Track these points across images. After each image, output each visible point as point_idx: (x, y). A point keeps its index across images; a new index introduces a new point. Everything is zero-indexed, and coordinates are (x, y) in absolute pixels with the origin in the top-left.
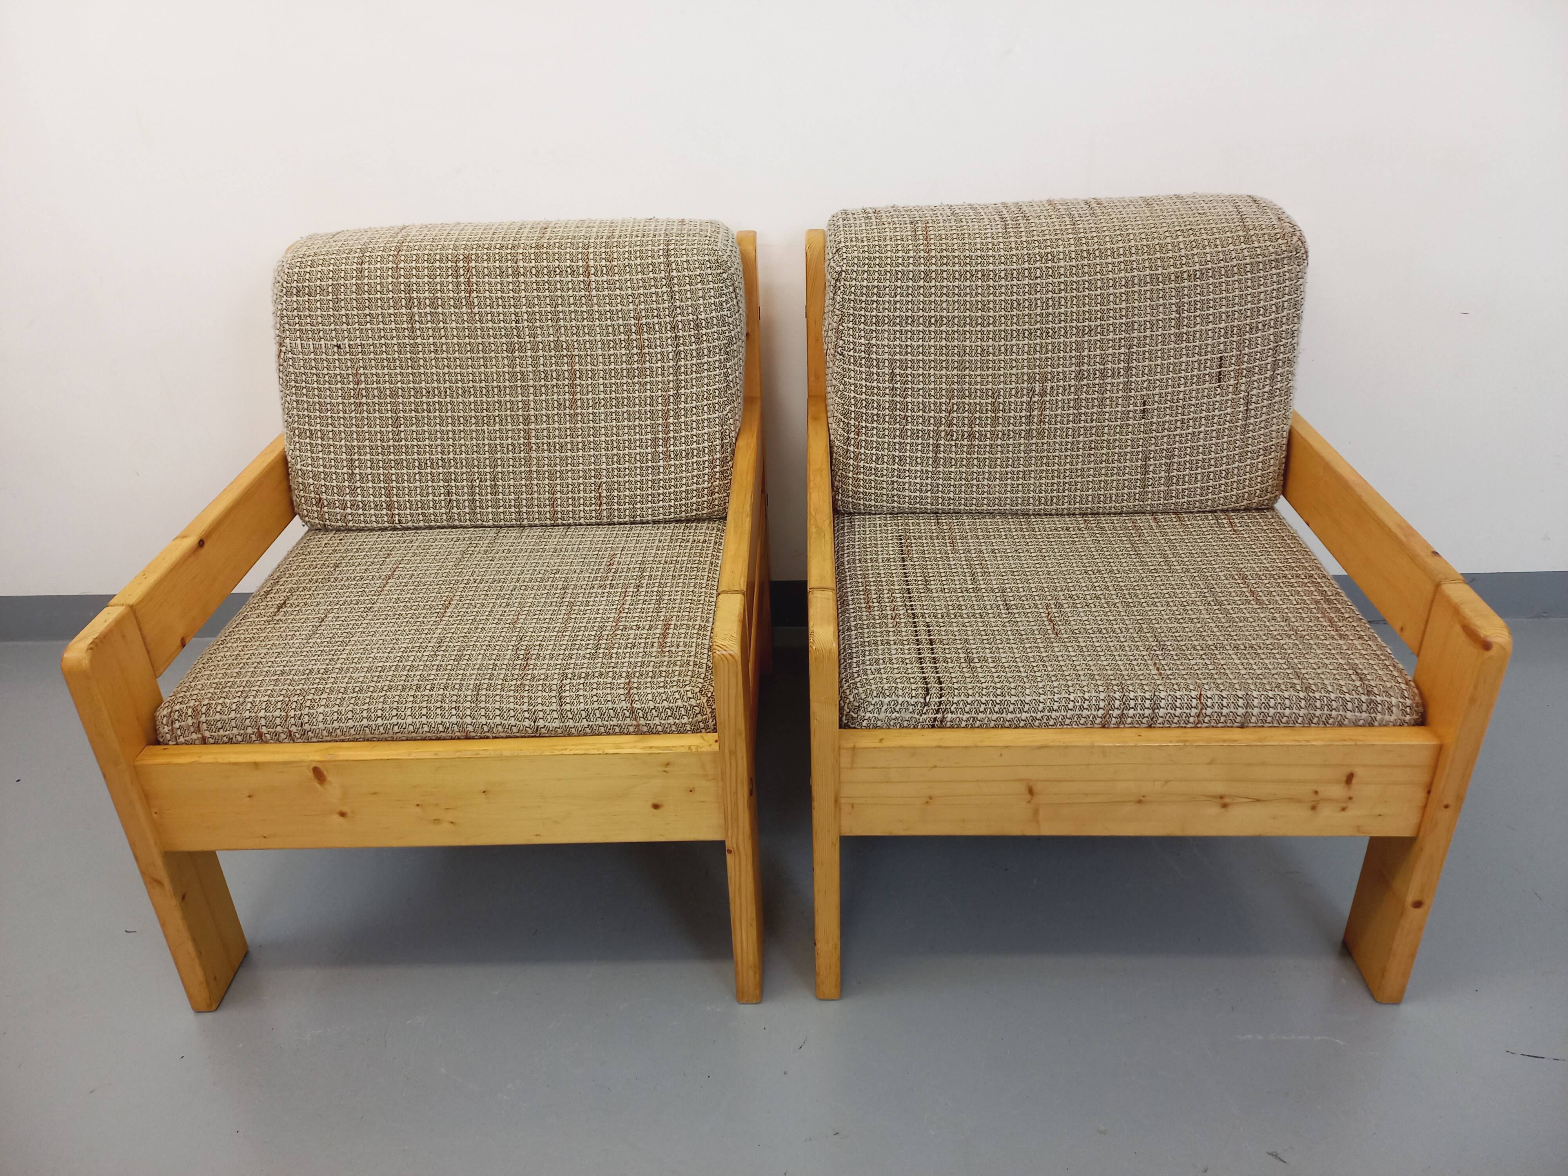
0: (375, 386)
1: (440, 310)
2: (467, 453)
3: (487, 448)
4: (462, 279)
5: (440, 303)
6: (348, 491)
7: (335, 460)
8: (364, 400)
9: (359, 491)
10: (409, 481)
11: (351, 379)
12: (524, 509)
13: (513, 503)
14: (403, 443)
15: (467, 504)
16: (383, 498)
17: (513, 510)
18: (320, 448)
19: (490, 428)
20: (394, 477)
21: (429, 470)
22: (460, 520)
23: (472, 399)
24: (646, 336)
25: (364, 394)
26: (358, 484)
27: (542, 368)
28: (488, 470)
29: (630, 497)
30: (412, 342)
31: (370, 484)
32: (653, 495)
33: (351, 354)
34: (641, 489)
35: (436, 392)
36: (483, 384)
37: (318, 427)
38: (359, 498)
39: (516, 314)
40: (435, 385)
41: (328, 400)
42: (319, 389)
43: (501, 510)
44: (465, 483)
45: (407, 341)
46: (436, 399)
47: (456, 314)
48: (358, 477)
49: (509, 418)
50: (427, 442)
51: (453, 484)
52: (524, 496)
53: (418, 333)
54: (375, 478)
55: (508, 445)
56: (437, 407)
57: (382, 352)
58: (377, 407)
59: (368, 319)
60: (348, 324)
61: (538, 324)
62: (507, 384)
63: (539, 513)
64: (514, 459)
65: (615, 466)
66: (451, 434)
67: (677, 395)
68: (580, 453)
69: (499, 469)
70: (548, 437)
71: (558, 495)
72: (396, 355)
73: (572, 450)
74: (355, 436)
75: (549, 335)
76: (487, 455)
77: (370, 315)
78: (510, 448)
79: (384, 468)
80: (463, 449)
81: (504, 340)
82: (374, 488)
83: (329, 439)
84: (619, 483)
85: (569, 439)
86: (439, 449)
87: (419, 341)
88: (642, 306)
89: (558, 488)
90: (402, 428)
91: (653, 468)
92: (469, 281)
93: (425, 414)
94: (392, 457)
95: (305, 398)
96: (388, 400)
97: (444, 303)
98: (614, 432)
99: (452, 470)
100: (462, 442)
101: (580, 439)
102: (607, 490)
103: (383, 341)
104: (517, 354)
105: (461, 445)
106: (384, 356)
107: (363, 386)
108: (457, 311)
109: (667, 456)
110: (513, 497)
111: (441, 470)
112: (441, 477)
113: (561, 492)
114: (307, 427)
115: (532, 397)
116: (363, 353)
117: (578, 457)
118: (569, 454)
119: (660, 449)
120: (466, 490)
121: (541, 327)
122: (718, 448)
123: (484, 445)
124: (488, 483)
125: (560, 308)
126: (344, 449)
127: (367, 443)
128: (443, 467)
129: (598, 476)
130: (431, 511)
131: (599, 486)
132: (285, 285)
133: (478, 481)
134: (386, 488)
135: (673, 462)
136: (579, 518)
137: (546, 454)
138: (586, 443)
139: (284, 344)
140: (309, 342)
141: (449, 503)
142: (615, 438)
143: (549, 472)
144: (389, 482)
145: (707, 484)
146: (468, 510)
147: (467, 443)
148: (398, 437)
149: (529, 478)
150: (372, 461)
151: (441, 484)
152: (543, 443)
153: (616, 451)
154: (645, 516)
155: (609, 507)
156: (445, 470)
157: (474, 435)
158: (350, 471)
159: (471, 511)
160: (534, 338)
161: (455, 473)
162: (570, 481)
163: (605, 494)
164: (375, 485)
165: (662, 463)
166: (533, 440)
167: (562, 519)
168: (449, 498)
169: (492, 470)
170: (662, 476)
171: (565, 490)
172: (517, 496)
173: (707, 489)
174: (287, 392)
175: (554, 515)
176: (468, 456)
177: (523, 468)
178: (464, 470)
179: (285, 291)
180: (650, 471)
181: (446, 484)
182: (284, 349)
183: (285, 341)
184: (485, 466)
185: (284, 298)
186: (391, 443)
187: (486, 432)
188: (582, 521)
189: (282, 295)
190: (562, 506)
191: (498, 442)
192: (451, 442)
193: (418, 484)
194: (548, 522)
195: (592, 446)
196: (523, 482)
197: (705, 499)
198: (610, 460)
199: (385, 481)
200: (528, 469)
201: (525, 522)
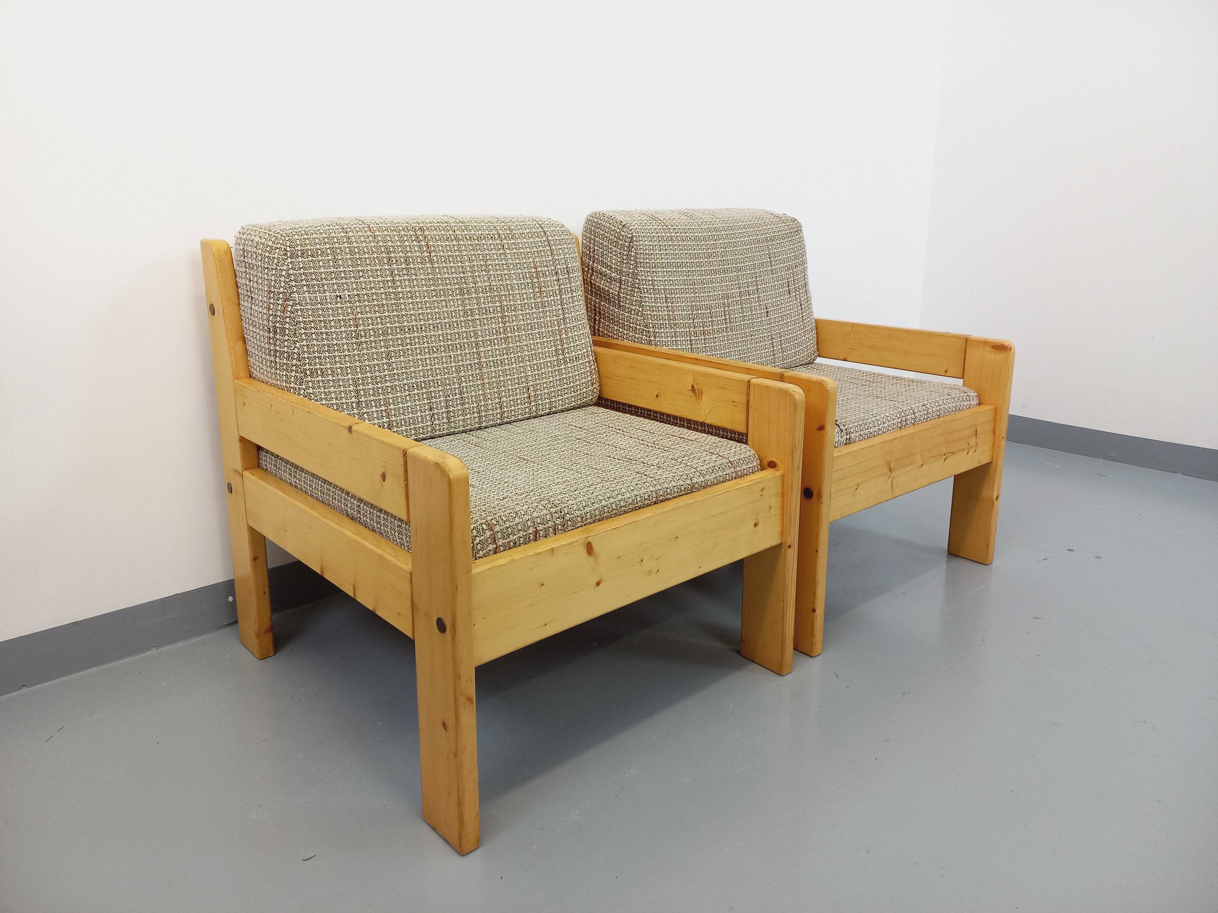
0: (371, 327)
1: (412, 266)
2: (441, 374)
4: (423, 243)
5: (411, 261)
7: (345, 392)
8: (363, 339)
10: (402, 403)
11: (352, 323)
12: (483, 414)
13: (475, 410)
14: (395, 371)
15: (444, 415)
16: (385, 420)
17: (476, 415)
18: (331, 383)
19: (454, 353)
20: (391, 401)
21: (416, 392)
22: (440, 430)
23: (440, 332)
24: (542, 279)
25: (363, 334)
26: (365, 410)
27: (483, 306)
28: (456, 386)
29: (548, 394)
30: (394, 291)
31: (374, 409)
32: (561, 390)
33: (350, 302)
34: (553, 386)
35: (415, 329)
36: (447, 320)
37: (328, 366)
39: (462, 267)
40: (414, 323)
41: (335, 342)
42: (327, 334)
43: (468, 416)
44: (442, 399)
45: (391, 290)
46: (416, 334)
47: (422, 268)
49: (466, 345)
50: (412, 369)
51: (434, 400)
52: (483, 403)
53: (399, 284)
54: (378, 403)
55: (467, 365)
56: (417, 340)
57: (373, 300)
58: (373, 345)
59: (361, 274)
60: (346, 279)
61: (477, 274)
62: (462, 319)
63: (493, 415)
64: (472, 375)
65: (536, 372)
66: (428, 361)
67: (564, 319)
68: (514, 366)
69: (464, 384)
70: (493, 356)
71: (504, 399)
72: (384, 302)
73: (509, 364)
74: (358, 370)
75: (485, 281)
76: (455, 375)
77: (362, 271)
78: (469, 367)
79: (384, 394)
80: (438, 371)
81: (457, 287)
82: (377, 411)
83: (338, 374)
84: (540, 384)
85: (505, 356)
86: (421, 374)
87: (399, 289)
88: (537, 259)
89: (503, 394)
90: (394, 360)
91: (558, 371)
92: (427, 245)
93: (409, 347)
94: (388, 384)
95: (315, 342)
96: (381, 338)
97: (413, 261)
98: (532, 348)
99: (432, 389)
100: (437, 366)
101: (512, 355)
102: (534, 391)
103: (374, 291)
104: (466, 296)
105: (436, 369)
106: (376, 303)
107: (361, 328)
108: (423, 266)
109: (565, 362)
110: (475, 405)
111: (424, 391)
112: (425, 396)
113: (506, 396)
114: (318, 367)
115: (479, 328)
116: (359, 301)
117: (513, 368)
118: (507, 367)
119: (561, 357)
120: (443, 404)
121: (479, 276)
122: (590, 352)
123: (452, 367)
124: (458, 396)
125: (490, 262)
126: (351, 382)
127: (368, 374)
128: (426, 388)
129: (527, 381)
130: (420, 425)
131: (528, 389)
132: (288, 249)
133: (451, 395)
134: (385, 411)
135: (569, 365)
136: (518, 415)
137: (493, 369)
138: (517, 358)
139: (291, 299)
140: (316, 295)
141: (432, 417)
142: (533, 352)
143: (496, 382)
144: (387, 405)
145: (589, 378)
146: (445, 420)
147: (440, 367)
148: (391, 368)
149: (484, 389)
150: (373, 389)
151: (426, 401)
152: (490, 361)
153: (535, 362)
154: (557, 407)
155: (536, 403)
156: (427, 390)
157: (444, 360)
158: (357, 400)
159: (447, 421)
160: (475, 284)
161: (435, 392)
162: (510, 388)
163: (532, 394)
164: (377, 409)
165: (563, 366)
166: (483, 360)
167: (508, 417)
168: (431, 413)
169: (459, 386)
170: (564, 376)
171: (508, 394)
172: (477, 404)
173: (589, 382)
174: (296, 339)
175: (502, 415)
176: (442, 377)
177: (479, 382)
178: (440, 388)
179: (289, 254)
180: (557, 374)
181: (429, 401)
182: (291, 303)
183: (291, 296)
184: (454, 383)
185: (289, 260)
186: (386, 372)
187: (452, 357)
188: (520, 417)
189: (286, 257)
190: (507, 407)
191: (461, 363)
192: (429, 367)
193: (409, 404)
194: (499, 422)
195: (520, 360)
196: (480, 392)
197: (589, 389)
198: (533, 369)
199: (385, 405)
200: (482, 382)
201: (484, 424)
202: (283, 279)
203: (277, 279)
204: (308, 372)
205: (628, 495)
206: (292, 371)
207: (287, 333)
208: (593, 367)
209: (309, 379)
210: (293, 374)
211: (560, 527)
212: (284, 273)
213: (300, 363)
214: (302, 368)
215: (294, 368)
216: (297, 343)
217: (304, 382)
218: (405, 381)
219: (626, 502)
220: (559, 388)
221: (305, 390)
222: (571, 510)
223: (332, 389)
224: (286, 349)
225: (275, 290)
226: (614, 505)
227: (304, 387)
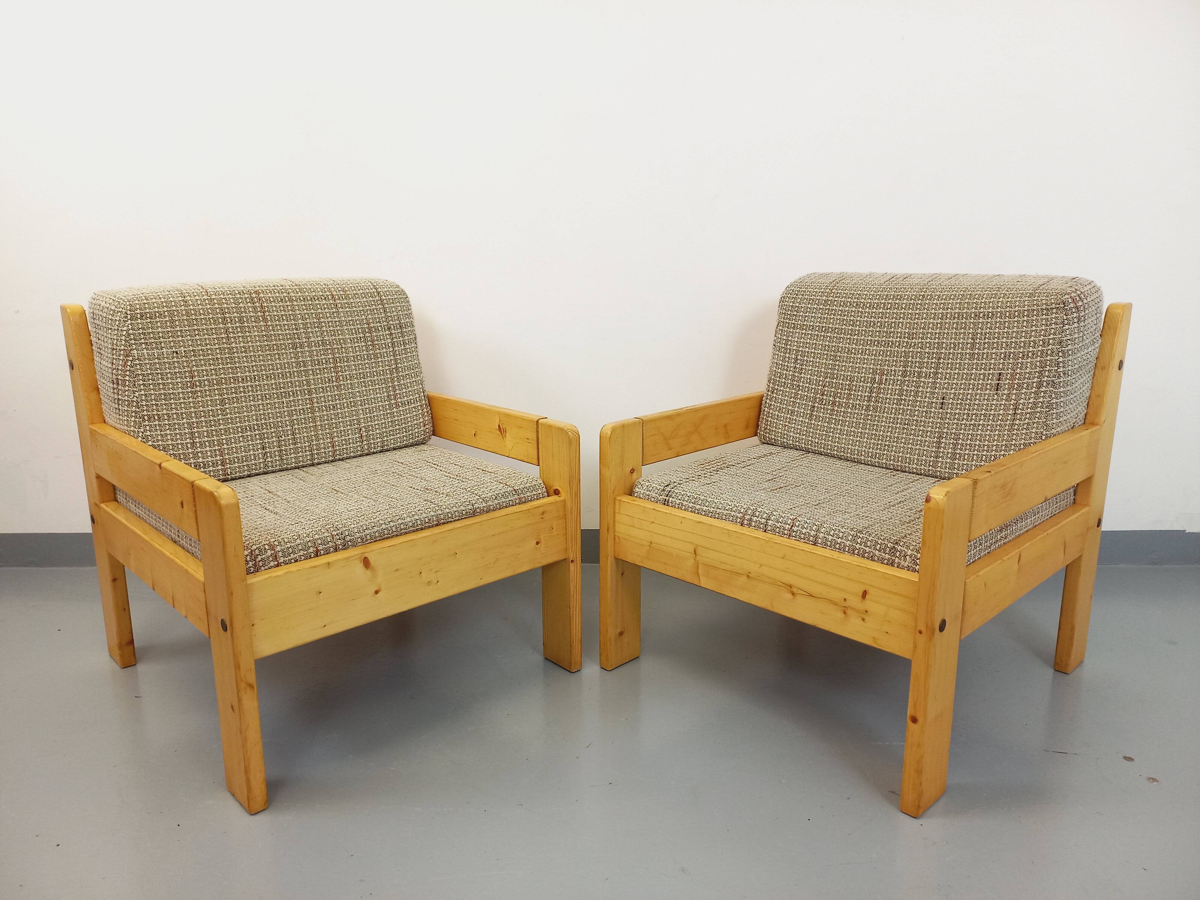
0: (205, 378)
1: (246, 324)
2: (273, 418)
3: (286, 413)
4: (257, 304)
5: (245, 320)
6: (191, 456)
7: (181, 434)
8: (198, 389)
9: (200, 454)
10: (235, 443)
11: (187, 375)
12: (315, 452)
13: (307, 449)
14: (229, 416)
15: (277, 453)
16: (218, 458)
17: (308, 453)
18: (167, 427)
19: (287, 400)
20: (224, 441)
21: (249, 433)
22: (272, 466)
23: (273, 381)
24: (374, 334)
25: (198, 384)
26: (199, 450)
27: (316, 358)
28: (289, 428)
29: (380, 434)
30: (229, 346)
31: (208, 449)
32: (392, 431)
33: (186, 357)
34: (385, 428)
35: (249, 379)
36: (280, 371)
37: (165, 412)
38: (201, 460)
39: (295, 325)
40: (248, 374)
41: (171, 391)
42: (164, 384)
43: (300, 454)
44: (274, 439)
45: (225, 346)
46: (249, 384)
47: (256, 327)
48: (198, 445)
49: (299, 393)
50: (245, 414)
51: (266, 440)
52: (315, 443)
53: (233, 340)
54: (211, 443)
55: (299, 409)
56: (250, 389)
57: (208, 355)
58: (208, 393)
59: (197, 332)
60: (182, 337)
61: (310, 330)
62: (295, 369)
63: (325, 453)
64: (305, 419)
65: (368, 415)
66: (261, 407)
67: (397, 368)
68: (346, 410)
69: (296, 426)
70: (325, 402)
71: (336, 439)
72: (219, 356)
73: (341, 409)
74: (193, 415)
75: (317, 337)
76: (287, 418)
77: (198, 330)
78: (302, 411)
79: (217, 436)
80: (271, 415)
81: (290, 341)
82: (211, 451)
83: (173, 419)
84: (372, 426)
85: (338, 402)
86: (254, 418)
87: (234, 345)
88: (370, 316)
89: (335, 434)
90: (227, 406)
91: (390, 414)
92: (262, 306)
93: (242, 394)
94: (222, 427)
95: (152, 392)
96: (216, 387)
97: (247, 320)
98: (364, 394)
99: (265, 431)
100: (270, 411)
101: (345, 401)
102: (366, 431)
103: (208, 347)
104: (299, 350)
105: (268, 414)
106: (210, 357)
107: (197, 379)
108: (257, 324)
109: (397, 406)
110: (307, 444)
111: (257, 432)
112: (257, 437)
113: (338, 437)
114: (155, 413)
115: (311, 377)
116: (195, 356)
117: (345, 412)
118: (339, 411)
119: (393, 402)
120: (275, 444)
121: (312, 332)
122: (423, 397)
123: (284, 412)
124: (290, 437)
125: (322, 320)
126: (186, 425)
127: (203, 419)
128: (258, 430)
129: (359, 423)
130: (253, 462)
131: (360, 430)
132: (129, 312)
133: (283, 436)
134: (219, 450)
135: (401, 409)
136: (350, 452)
137: (325, 413)
138: (349, 403)
139: (131, 355)
140: (153, 351)
141: (264, 455)
142: (365, 398)
143: (328, 424)
144: (221, 445)
145: (421, 420)
146: (277, 458)
147: (273, 411)
148: (224, 413)
149: (316, 430)
150: (207, 431)
151: (258, 441)
152: (322, 406)
153: (367, 406)
154: (389, 445)
155: (368, 442)
156: (260, 432)
157: (277, 406)
158: (192, 441)
159: (280, 458)
160: (308, 339)
161: (267, 433)
162: (342, 429)
163: (364, 434)
164: (211, 449)
165: (395, 410)
166: (316, 405)
167: (340, 455)
168: (264, 451)
169: (291, 428)
170: (396, 418)
171: (340, 435)
172: (309, 444)
173: (422, 423)
174: (135, 389)
175: (334, 453)
176: (274, 420)
177: (311, 424)
178: (273, 430)
179: (129, 316)
180: (389, 416)
181: (262, 441)
182: (131, 358)
183: (131, 352)
184: (287, 426)
185: (129, 322)
186: (220, 417)
187: (285, 403)
188: (352, 454)
189: (126, 320)
190: (339, 446)
191: (293, 408)
192: (262, 412)
193: (242, 444)
194: (331, 458)
195: (352, 405)
196: (313, 433)
197: (421, 429)
198: (365, 412)
199: (218, 445)
200: (315, 424)
201: (316, 461)
202: (123, 338)
203: (118, 338)
204: (146, 418)
205: (409, 519)
206: (132, 416)
207: (127, 384)
208: (425, 410)
209: (147, 423)
210: (133, 419)
211: (340, 547)
212: (124, 333)
213: (138, 410)
214: (141, 414)
215: (133, 414)
216: (136, 392)
217: (142, 426)
218: (239, 425)
219: (406, 525)
220: (391, 428)
221: (143, 433)
222: (352, 532)
223: (168, 432)
224: (126, 398)
225: (117, 347)
226: (394, 528)
227: (142, 430)
